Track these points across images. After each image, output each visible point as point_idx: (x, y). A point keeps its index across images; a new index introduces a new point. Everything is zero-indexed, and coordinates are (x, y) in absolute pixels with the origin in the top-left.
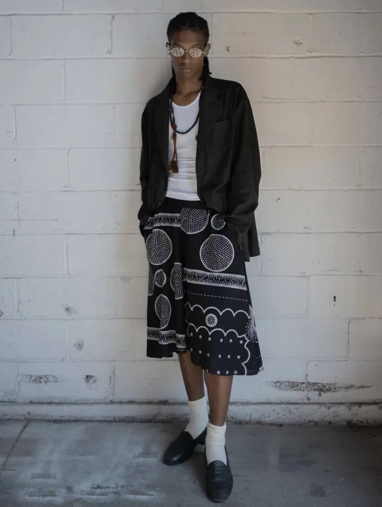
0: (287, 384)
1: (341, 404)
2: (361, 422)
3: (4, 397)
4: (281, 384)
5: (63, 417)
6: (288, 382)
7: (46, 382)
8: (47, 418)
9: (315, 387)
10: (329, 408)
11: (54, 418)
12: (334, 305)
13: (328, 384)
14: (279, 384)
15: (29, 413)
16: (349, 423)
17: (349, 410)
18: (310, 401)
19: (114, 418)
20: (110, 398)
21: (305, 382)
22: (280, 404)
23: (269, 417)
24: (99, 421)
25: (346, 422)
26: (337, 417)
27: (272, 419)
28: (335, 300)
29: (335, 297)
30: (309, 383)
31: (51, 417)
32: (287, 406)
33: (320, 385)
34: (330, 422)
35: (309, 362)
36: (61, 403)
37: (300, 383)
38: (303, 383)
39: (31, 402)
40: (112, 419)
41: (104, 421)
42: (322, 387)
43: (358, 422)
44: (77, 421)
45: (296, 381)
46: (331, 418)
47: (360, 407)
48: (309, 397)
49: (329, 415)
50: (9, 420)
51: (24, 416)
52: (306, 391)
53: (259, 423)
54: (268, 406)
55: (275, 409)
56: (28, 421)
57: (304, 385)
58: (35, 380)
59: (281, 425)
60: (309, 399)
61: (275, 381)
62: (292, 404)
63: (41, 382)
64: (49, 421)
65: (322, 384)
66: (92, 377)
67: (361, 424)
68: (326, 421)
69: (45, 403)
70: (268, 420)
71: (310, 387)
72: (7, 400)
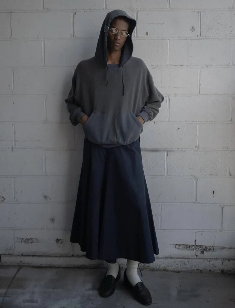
0: (183, 246)
1: (217, 259)
2: (230, 271)
3: (6, 252)
4: (179, 246)
5: (42, 264)
6: (184, 245)
7: (32, 243)
8: (33, 265)
9: (200, 248)
10: (209, 262)
11: (36, 265)
12: (213, 196)
13: (209, 246)
14: (177, 246)
15: (21, 262)
16: (222, 271)
17: (222, 263)
18: (198, 257)
19: (74, 266)
20: (72, 253)
21: (194, 245)
22: (178, 258)
23: (171, 267)
24: (64, 268)
25: (220, 271)
26: (214, 267)
27: (173, 268)
28: (214, 193)
29: (214, 191)
30: (197, 245)
31: (35, 264)
32: (183, 260)
33: (204, 247)
34: (210, 271)
35: (197, 232)
36: (41, 256)
37: (191, 245)
38: (193, 245)
39: (22, 255)
40: (73, 266)
41: (68, 268)
42: (205, 249)
43: (228, 271)
44: (51, 267)
45: (189, 244)
46: (211, 268)
47: (229, 261)
48: (197, 255)
49: (209, 266)
50: (8, 266)
51: (18, 263)
52: (195, 251)
53: (165, 270)
54: (171, 260)
55: (175, 262)
56: (20, 267)
57: (194, 247)
58: (25, 241)
59: (179, 272)
60: (196, 256)
61: (175, 244)
62: (186, 258)
63: (28, 243)
64: (33, 267)
65: (205, 246)
66: (60, 240)
67: (230, 272)
68: (208, 270)
69: (31, 256)
70: (170, 268)
71: (197, 248)
72: (7, 254)
